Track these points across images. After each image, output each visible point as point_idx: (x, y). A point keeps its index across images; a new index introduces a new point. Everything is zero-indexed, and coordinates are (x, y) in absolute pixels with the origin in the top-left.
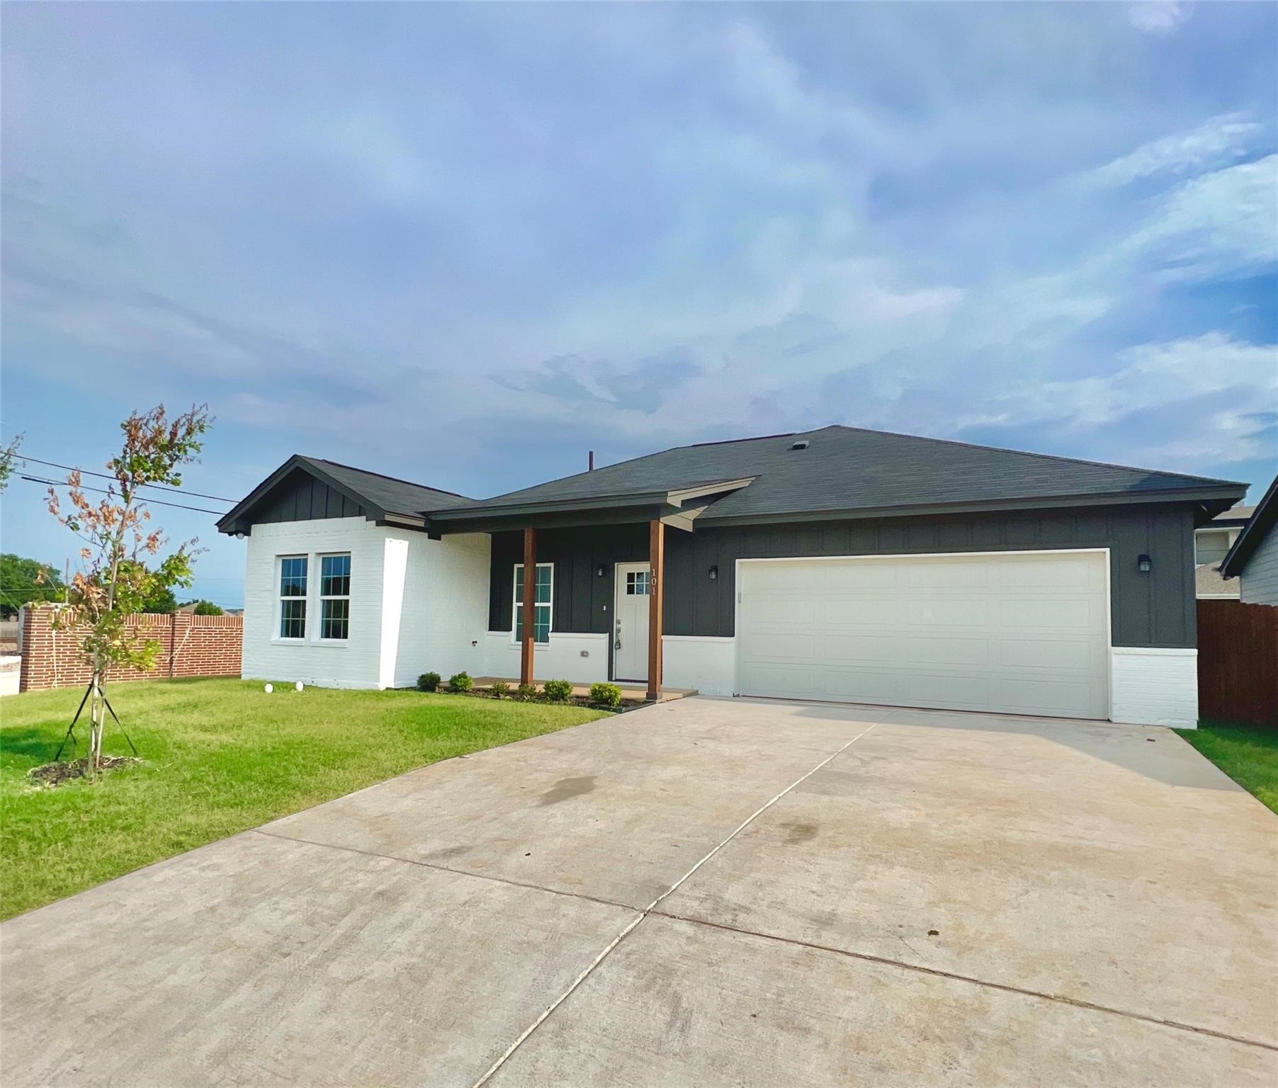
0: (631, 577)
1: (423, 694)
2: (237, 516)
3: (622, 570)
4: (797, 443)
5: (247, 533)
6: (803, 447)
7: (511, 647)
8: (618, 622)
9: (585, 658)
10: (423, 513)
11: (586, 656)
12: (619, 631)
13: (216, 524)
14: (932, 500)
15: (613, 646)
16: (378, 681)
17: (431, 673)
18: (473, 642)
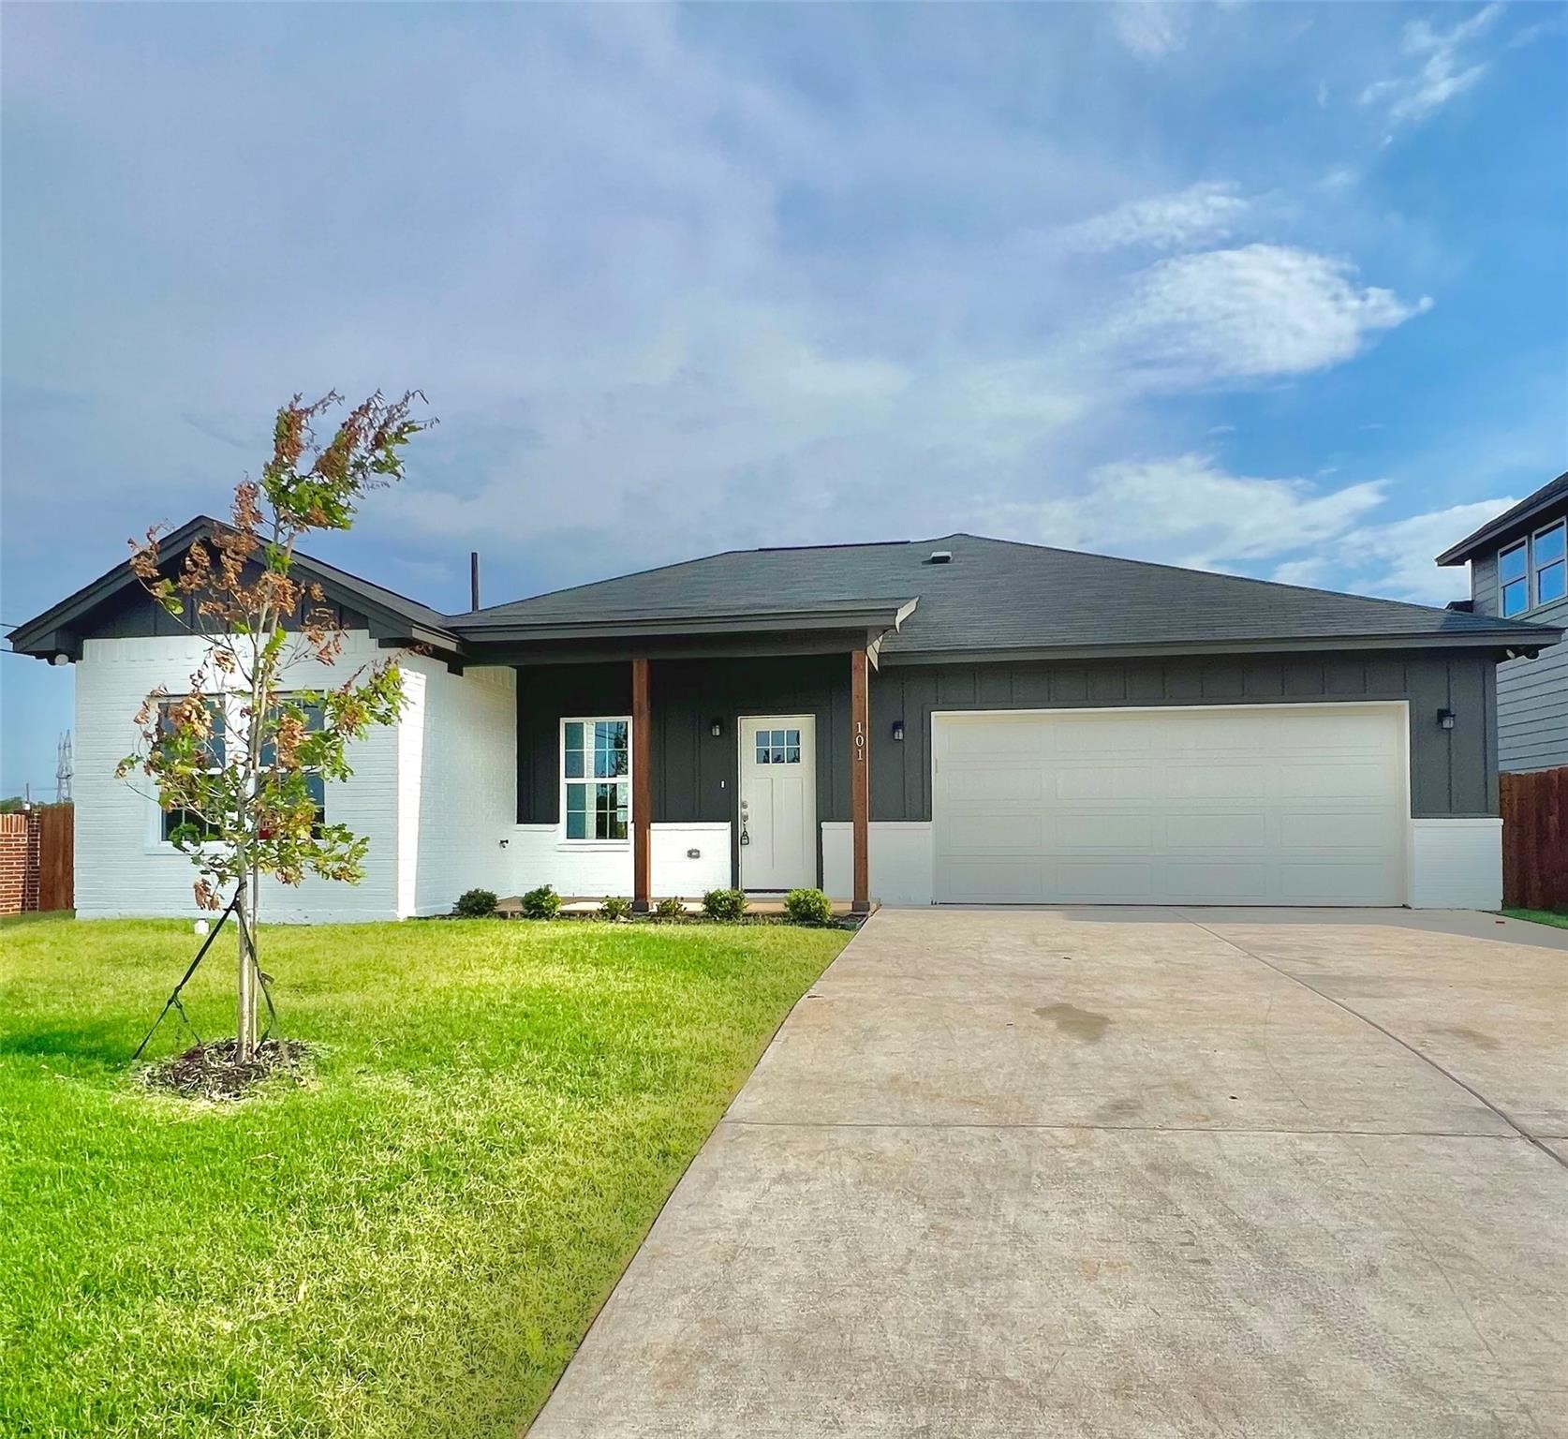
0: (762, 737)
1: (467, 923)
2: (56, 624)
3: (750, 728)
4: (935, 554)
5: (75, 656)
6: (945, 560)
7: (560, 848)
8: (744, 806)
9: (696, 860)
10: (453, 629)
11: (698, 857)
12: (745, 818)
13: (7, 637)
14: (1208, 636)
15: (737, 842)
16: (397, 908)
17: (477, 891)
18: (502, 842)
